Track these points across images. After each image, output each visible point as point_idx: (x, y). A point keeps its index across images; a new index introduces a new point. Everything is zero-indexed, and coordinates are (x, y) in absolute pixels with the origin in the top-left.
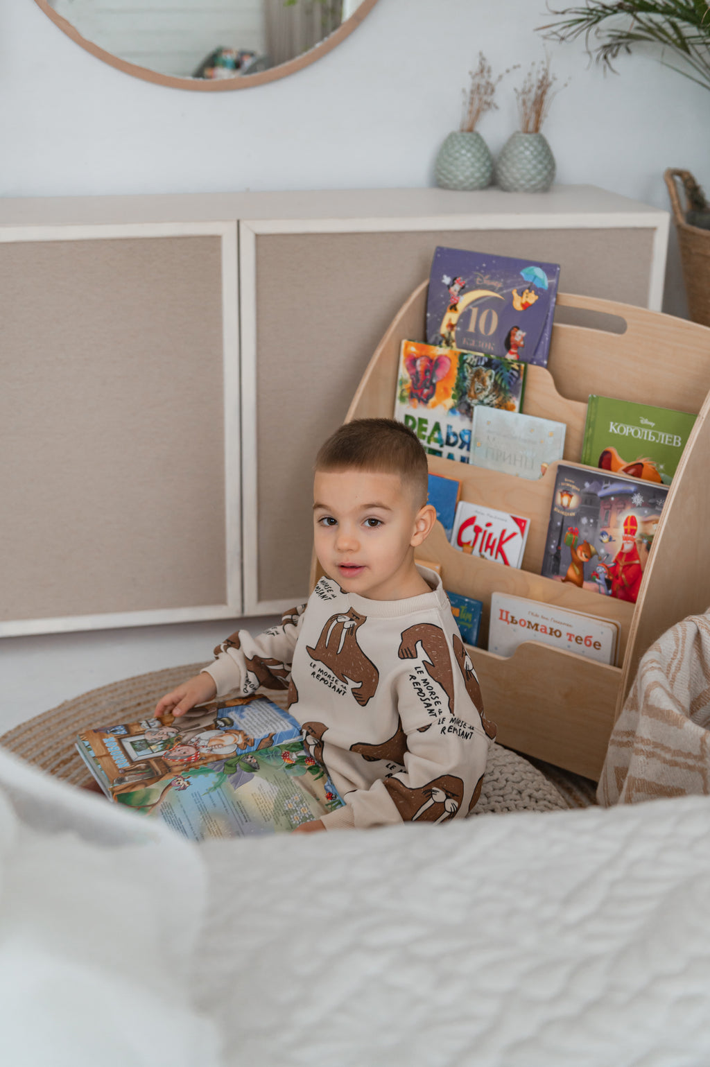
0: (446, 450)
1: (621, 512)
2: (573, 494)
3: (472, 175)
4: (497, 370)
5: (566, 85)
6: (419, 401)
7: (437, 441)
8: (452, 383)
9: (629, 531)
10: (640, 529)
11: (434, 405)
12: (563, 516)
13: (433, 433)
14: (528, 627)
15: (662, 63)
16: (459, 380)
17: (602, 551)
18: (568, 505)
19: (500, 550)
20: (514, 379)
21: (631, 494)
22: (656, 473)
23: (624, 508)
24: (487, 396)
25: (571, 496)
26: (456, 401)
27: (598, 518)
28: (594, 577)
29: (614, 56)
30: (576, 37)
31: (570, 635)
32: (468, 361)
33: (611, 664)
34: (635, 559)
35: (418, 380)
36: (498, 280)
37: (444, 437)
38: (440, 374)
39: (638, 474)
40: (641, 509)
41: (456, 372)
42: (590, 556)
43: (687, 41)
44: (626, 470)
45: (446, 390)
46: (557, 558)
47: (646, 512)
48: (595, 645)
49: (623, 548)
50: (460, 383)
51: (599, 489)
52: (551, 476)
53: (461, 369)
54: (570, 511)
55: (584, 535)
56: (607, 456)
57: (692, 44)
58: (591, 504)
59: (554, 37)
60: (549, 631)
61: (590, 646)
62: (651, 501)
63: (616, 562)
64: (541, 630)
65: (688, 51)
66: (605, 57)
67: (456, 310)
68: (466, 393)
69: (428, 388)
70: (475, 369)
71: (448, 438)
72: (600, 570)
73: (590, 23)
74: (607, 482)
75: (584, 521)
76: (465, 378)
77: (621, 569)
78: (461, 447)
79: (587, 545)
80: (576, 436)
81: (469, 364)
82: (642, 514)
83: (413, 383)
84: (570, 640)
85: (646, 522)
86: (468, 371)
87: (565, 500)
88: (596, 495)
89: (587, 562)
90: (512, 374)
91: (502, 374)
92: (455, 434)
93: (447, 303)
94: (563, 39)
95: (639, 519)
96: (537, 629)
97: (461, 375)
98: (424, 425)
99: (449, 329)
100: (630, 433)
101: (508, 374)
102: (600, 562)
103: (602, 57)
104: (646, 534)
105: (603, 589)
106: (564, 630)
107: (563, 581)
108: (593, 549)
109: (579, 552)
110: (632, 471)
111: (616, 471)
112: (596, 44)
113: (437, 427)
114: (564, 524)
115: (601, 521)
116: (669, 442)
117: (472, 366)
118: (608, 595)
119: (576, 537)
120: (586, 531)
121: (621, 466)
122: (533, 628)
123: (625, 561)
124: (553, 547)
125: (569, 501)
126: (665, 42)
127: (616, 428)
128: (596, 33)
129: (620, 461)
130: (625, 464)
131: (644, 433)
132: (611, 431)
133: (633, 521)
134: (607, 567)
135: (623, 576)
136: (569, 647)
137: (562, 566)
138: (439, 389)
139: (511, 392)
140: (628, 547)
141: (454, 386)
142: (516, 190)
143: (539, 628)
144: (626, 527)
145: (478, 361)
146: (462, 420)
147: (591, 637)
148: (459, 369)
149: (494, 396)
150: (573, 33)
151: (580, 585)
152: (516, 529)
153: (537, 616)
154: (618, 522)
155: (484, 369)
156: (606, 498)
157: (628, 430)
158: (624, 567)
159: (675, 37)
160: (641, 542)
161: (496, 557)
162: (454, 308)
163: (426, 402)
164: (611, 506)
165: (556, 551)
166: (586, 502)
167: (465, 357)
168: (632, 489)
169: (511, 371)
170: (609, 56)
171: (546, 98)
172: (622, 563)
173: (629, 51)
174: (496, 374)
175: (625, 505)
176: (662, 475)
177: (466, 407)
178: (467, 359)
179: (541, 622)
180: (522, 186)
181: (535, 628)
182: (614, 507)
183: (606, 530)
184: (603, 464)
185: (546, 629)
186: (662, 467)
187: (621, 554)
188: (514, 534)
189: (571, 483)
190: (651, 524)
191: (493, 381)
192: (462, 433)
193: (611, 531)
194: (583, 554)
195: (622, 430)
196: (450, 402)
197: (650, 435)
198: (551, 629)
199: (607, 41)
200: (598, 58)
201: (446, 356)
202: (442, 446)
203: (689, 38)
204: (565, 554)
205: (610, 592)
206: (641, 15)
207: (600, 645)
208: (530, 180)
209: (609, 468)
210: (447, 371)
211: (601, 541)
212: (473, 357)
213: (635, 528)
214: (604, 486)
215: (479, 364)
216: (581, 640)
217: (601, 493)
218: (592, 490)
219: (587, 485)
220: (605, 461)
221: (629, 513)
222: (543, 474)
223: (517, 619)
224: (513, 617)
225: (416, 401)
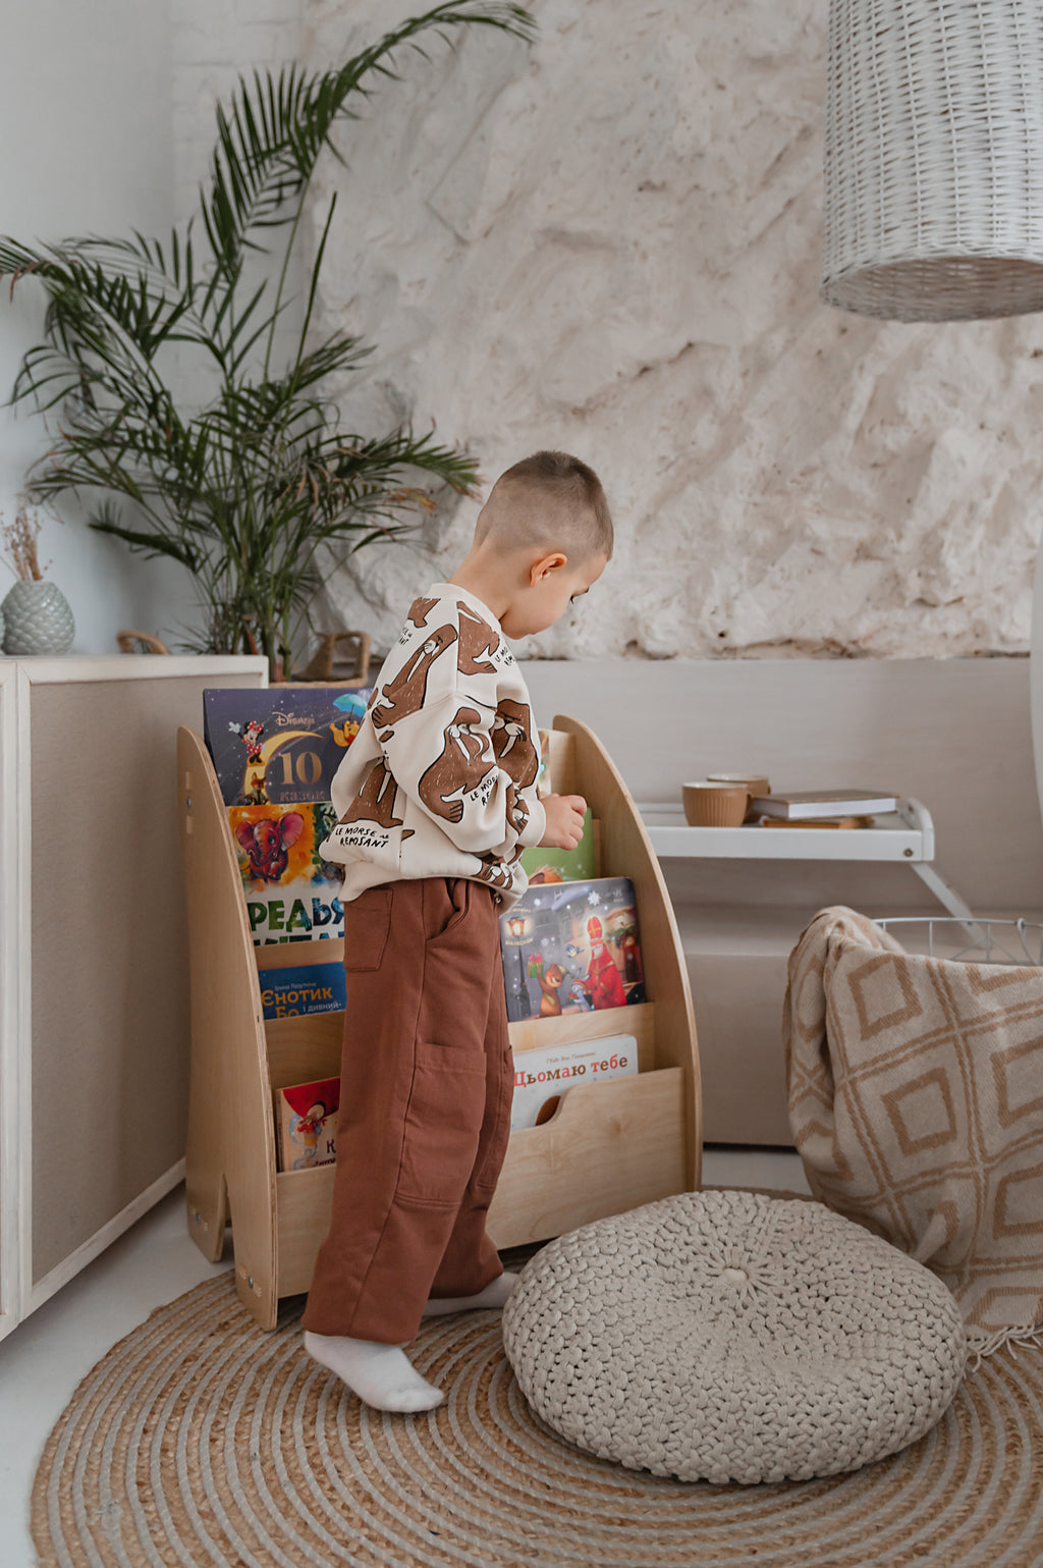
0: (316, 931)
2: (524, 918)
6: (266, 881)
7: (300, 924)
8: (312, 844)
9: (594, 934)
10: (604, 929)
11: (288, 880)
12: (520, 946)
13: (293, 916)
14: (549, 1079)
17: (573, 967)
18: (522, 933)
21: (587, 895)
25: (523, 921)
26: (320, 865)
27: (559, 933)
28: (572, 999)
31: (595, 1064)
32: (327, 812)
34: (609, 962)
35: (259, 853)
37: (311, 916)
38: (290, 838)
41: (313, 828)
42: (561, 978)
45: (302, 855)
48: (621, 1063)
51: (552, 902)
53: (319, 824)
54: (526, 939)
55: (549, 957)
58: (547, 922)
60: (571, 1072)
61: (616, 1067)
64: (563, 1075)
67: (260, 761)
69: (277, 860)
71: (316, 915)
72: (576, 989)
74: (558, 892)
75: (545, 942)
77: (597, 978)
81: (329, 815)
83: (252, 858)
84: (595, 1071)
87: (517, 927)
89: (559, 986)
92: (325, 908)
93: (245, 755)
95: (601, 919)
96: (558, 1077)
97: (321, 831)
98: (279, 910)
99: (256, 786)
102: (574, 980)
106: (587, 1062)
107: (542, 1018)
108: (562, 969)
109: (548, 979)
115: (563, 936)
119: (540, 964)
120: (550, 952)
122: (553, 1077)
124: (515, 986)
125: (522, 928)
133: (596, 923)
135: (602, 984)
137: (533, 1004)
138: (293, 856)
140: (598, 952)
143: (561, 1073)
144: (590, 932)
146: (332, 887)
148: (315, 825)
151: (560, 1014)
153: (556, 1060)
156: (561, 909)
158: (600, 975)
162: (256, 760)
163: (277, 879)
164: (569, 915)
165: (520, 990)
166: (541, 923)
167: (322, 808)
168: (586, 889)
172: (597, 971)
175: (583, 909)
178: (326, 810)
179: (560, 1066)
181: (556, 1076)
182: (573, 915)
183: (571, 943)
185: (568, 1071)
187: (593, 962)
192: (335, 903)
193: (576, 942)
196: (311, 869)
198: (574, 1068)
201: (295, 813)
202: (309, 929)
204: (532, 988)
207: (626, 1061)
210: (300, 832)
211: (569, 957)
213: (599, 929)
214: (556, 896)
216: (607, 1064)
217: (554, 907)
218: (544, 907)
219: (537, 902)
221: (589, 916)
223: (535, 1076)
224: (529, 1076)
225: (262, 881)
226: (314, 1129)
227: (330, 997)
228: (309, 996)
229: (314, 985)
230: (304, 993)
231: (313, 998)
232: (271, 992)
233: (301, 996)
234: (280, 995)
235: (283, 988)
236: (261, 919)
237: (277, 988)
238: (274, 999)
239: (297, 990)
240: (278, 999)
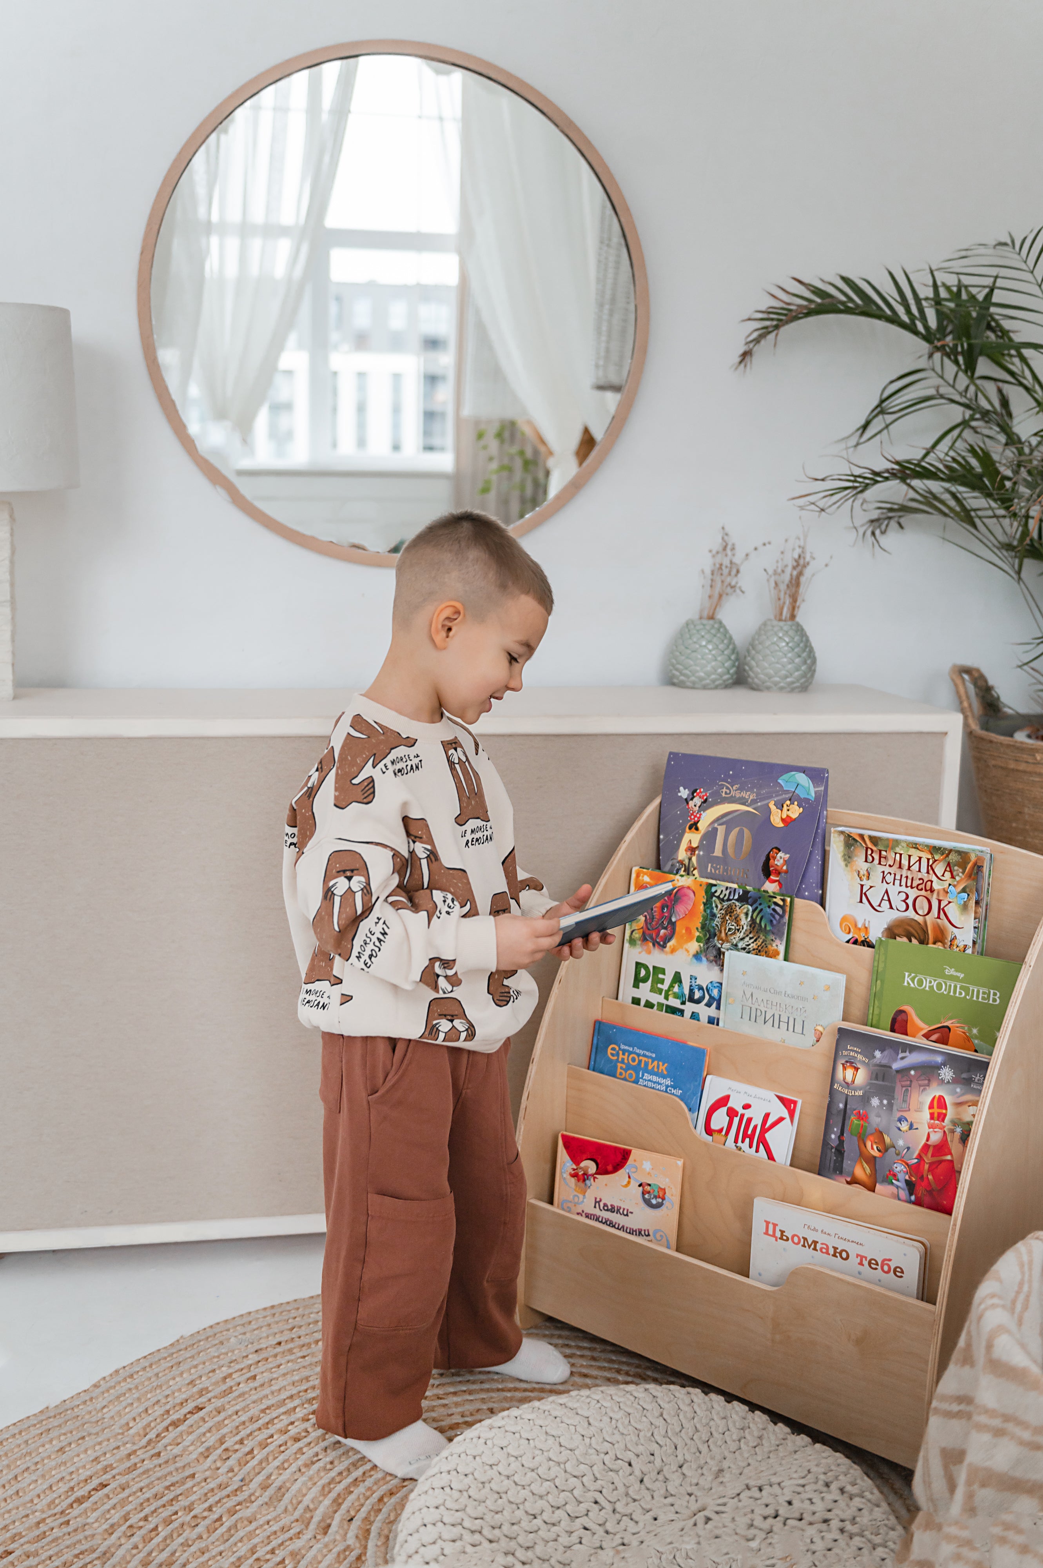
0: (689, 1008)
1: (924, 1090)
2: (859, 1066)
3: (715, 669)
4: (755, 906)
5: (826, 565)
6: (654, 945)
7: (676, 996)
8: (698, 922)
9: (936, 1115)
10: (950, 1113)
11: (673, 951)
12: (847, 1095)
13: (671, 986)
14: (804, 1246)
15: (943, 538)
16: (705, 919)
17: (901, 1143)
18: (853, 1082)
19: (763, 1140)
20: (777, 917)
21: (938, 1067)
22: (968, 1039)
23: (928, 1086)
24: (742, 939)
25: (857, 1069)
26: (702, 945)
27: (893, 1098)
28: (891, 1177)
29: (883, 533)
30: (839, 507)
31: (862, 1257)
32: (717, 894)
33: (918, 1298)
34: (947, 1155)
35: (652, 918)
36: (750, 790)
37: (686, 991)
38: (681, 910)
39: (944, 1041)
40: (951, 1087)
41: (702, 907)
42: (884, 1149)
43: (973, 514)
44: (927, 1036)
45: (688, 930)
46: (840, 1151)
47: (958, 1090)
48: (895, 1271)
49: (928, 1139)
50: (708, 922)
51: (895, 1060)
52: (828, 1042)
53: (708, 904)
54: (855, 1090)
55: (876, 1120)
56: (903, 1016)
57: (980, 518)
58: (883, 1080)
59: (813, 507)
60: (831, 1251)
61: (888, 1272)
62: (964, 1076)
63: (919, 1157)
64: (821, 1249)
65: (974, 526)
66: (873, 534)
67: (697, 829)
68: (715, 935)
69: (666, 928)
70: (726, 904)
71: (691, 991)
72: (899, 1169)
73: (855, 492)
74: (904, 1051)
75: (875, 1102)
76: (714, 915)
77: (927, 1166)
78: (709, 1005)
79: (880, 1134)
80: (860, 990)
81: (718, 897)
82: (954, 1093)
83: (646, 921)
84: (861, 1264)
85: (959, 1104)
86: (717, 906)
87: (849, 1073)
88: (890, 1067)
89: (880, 1157)
90: (774, 910)
91: (761, 910)
92: (700, 988)
93: (686, 821)
94: (823, 510)
95: (949, 1100)
96: (815, 1249)
97: (708, 911)
98: (661, 976)
99: (689, 853)
100: (931, 987)
101: (768, 910)
102: (899, 1157)
103: (869, 533)
104: (960, 1119)
105: (903, 1194)
106: (853, 1250)
107: (848, 1183)
108: (887, 1139)
109: (869, 1144)
110: (934, 1037)
111: (914, 1036)
112: (861, 518)
113: (677, 978)
114: (848, 1106)
115: (898, 1102)
116: (983, 998)
117: (723, 900)
118: (910, 1202)
119: (865, 1124)
120: (878, 1116)
121: (922, 1029)
122: (809, 1247)
123: (932, 1156)
124: (833, 1136)
125: (854, 1076)
126: (945, 515)
127: (913, 980)
128: (862, 504)
129: (919, 1023)
130: (926, 1028)
131: (950, 986)
132: (906, 984)
133: (941, 1102)
134: (907, 1164)
135: (930, 1177)
136: (860, 1273)
137: (847, 1163)
138: (680, 929)
139: (773, 933)
140: (936, 1138)
141: (699, 926)
142: (768, 688)
143: (819, 1246)
144: (931, 1111)
145: (730, 893)
146: (709, 969)
147: (890, 1260)
148: (705, 904)
149: (751, 938)
150: (835, 503)
151: (872, 1189)
152: (785, 1113)
153: (815, 1230)
154: (921, 1103)
155: (737, 904)
156: (904, 1072)
157: (929, 983)
158: (931, 1164)
159: (958, 509)
160: (953, 1131)
161: (757, 1151)
162: (694, 826)
163: (664, 946)
164: (911, 1081)
165: (837, 1142)
166: (877, 1078)
167: (713, 889)
168: (939, 1059)
169: (773, 906)
170: (877, 532)
171: (803, 579)
172: (928, 1159)
173: (901, 526)
174: (754, 911)
175: (929, 1080)
176: (976, 1041)
177: (715, 953)
178: (716, 891)
179: (821, 1239)
180: (776, 684)
181: (813, 1246)
182: (915, 1084)
183: (905, 1114)
184: (896, 1027)
185: (827, 1249)
186: (975, 1031)
187: (926, 1147)
188: (781, 1119)
189: (856, 1052)
190: (966, 1106)
191: (749, 919)
192: (710, 986)
193: (911, 1116)
194: (875, 1147)
195: (920, 982)
196: (694, 946)
197: (958, 990)
198: (835, 1248)
199: (875, 514)
200: (864, 534)
201: (689, 888)
202: (683, 1003)
203: (975, 510)
204: (850, 1145)
205: (913, 1198)
206: (916, 483)
207: (902, 1272)
208: (787, 677)
209: (905, 1033)
210: (690, 907)
211: (899, 1129)
212: (724, 889)
213: (944, 1111)
214: (901, 1055)
215: (731, 897)
216: (877, 1264)
217: (896, 1066)
218: (884, 1062)
219: (878, 1054)
220: (899, 1023)
221: (935, 1091)
222: (818, 1041)
223: (788, 1234)
224: (782, 1232)
225: (651, 944)
226: (584, 1180)
227: (665, 1072)
228: (646, 1064)
229: (654, 1055)
230: (644, 1059)
231: (650, 1067)
232: (617, 1049)
233: (640, 1061)
234: (623, 1054)
235: (626, 1048)
236: (645, 980)
237: (623, 1047)
238: (618, 1055)
239: (639, 1055)
240: (621, 1056)
